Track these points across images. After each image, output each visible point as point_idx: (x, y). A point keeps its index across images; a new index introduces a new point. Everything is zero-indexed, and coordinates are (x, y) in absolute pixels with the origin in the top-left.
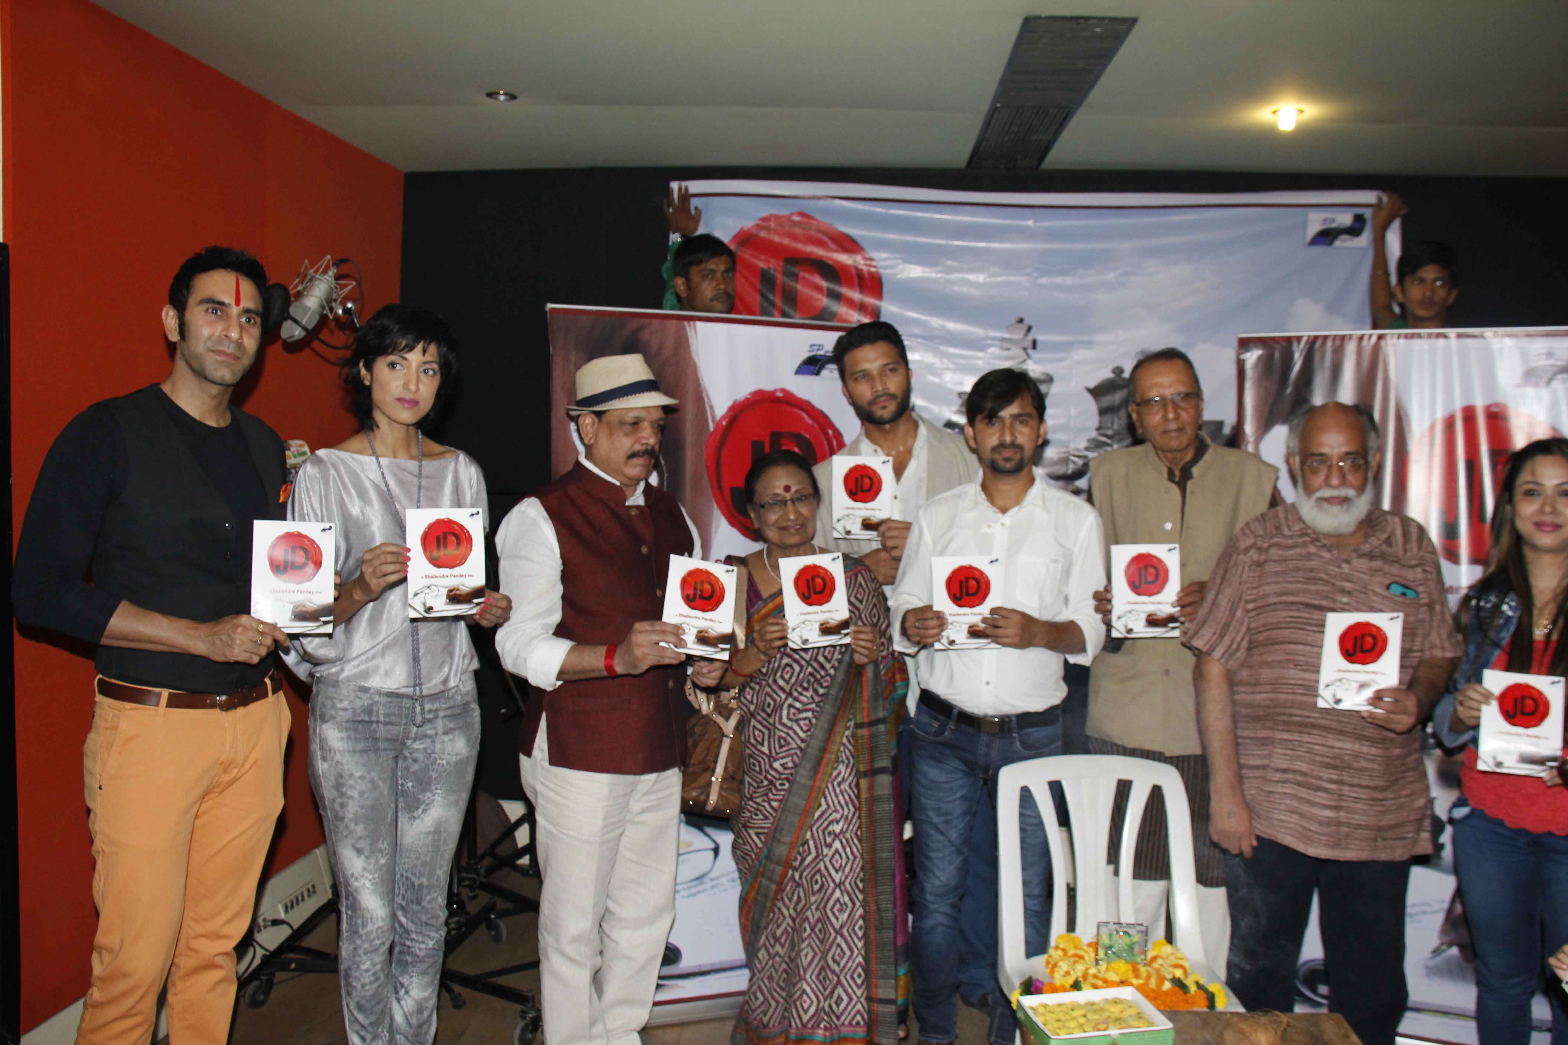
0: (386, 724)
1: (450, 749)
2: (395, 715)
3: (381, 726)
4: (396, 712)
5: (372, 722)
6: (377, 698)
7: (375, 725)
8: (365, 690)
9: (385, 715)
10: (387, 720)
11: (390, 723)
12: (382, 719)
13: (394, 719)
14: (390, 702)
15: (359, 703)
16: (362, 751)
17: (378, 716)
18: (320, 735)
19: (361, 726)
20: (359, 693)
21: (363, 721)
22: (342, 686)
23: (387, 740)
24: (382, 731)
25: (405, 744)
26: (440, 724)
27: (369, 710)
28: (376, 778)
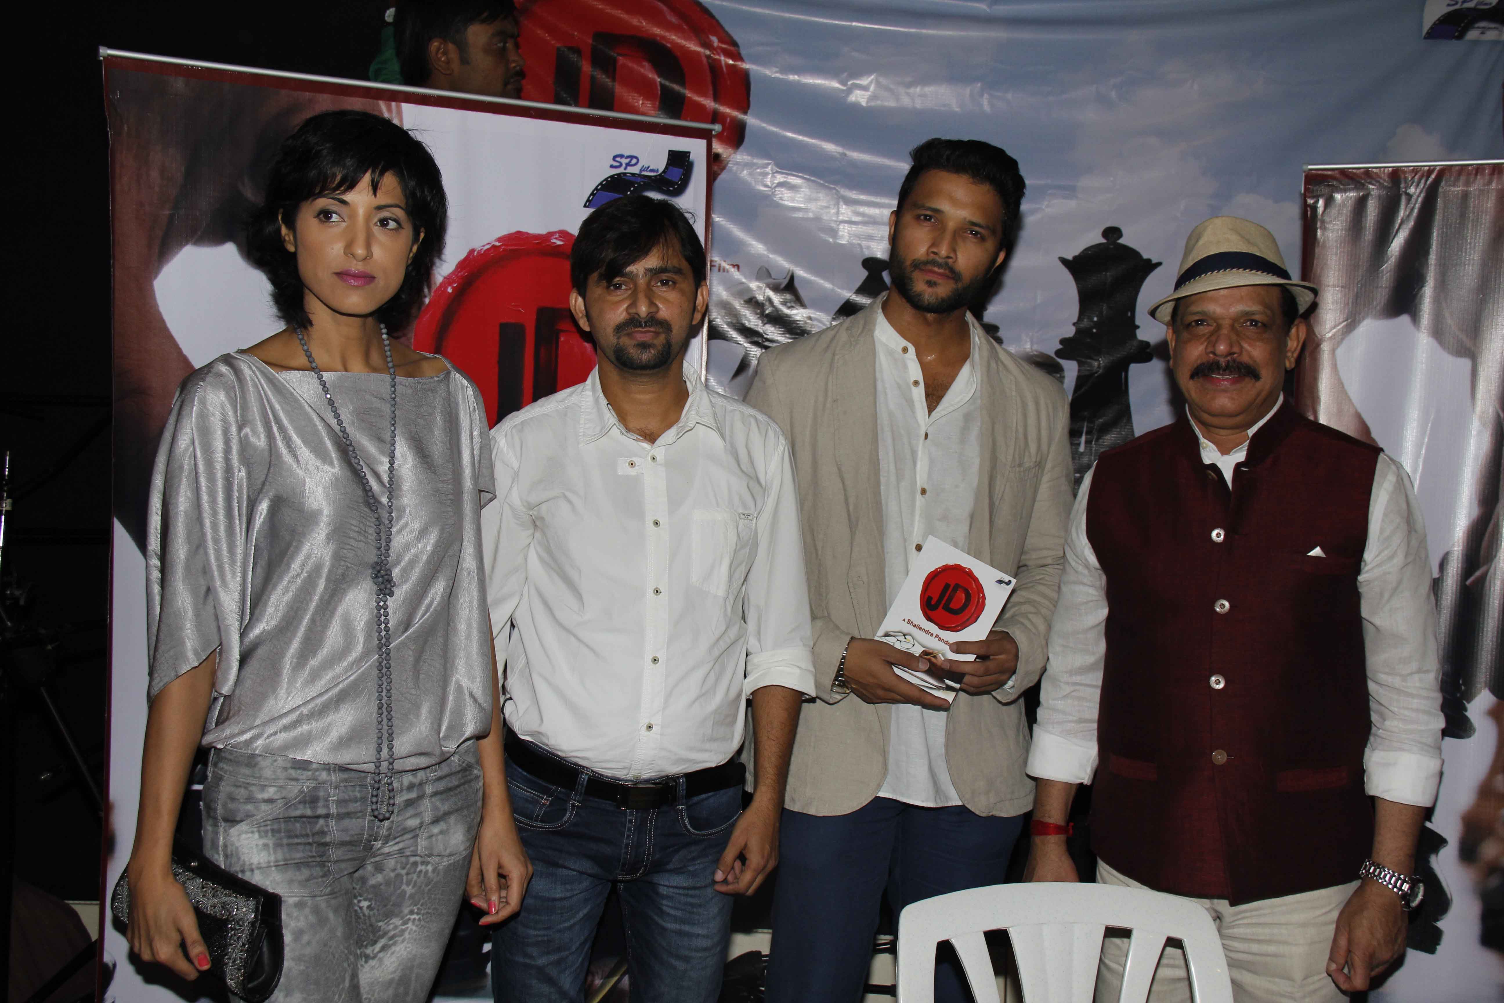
0: (340, 817)
1: (441, 847)
2: (355, 800)
3: (332, 823)
4: (358, 795)
5: (318, 817)
6: (324, 776)
7: (321, 822)
8: (303, 765)
9: (340, 802)
10: (343, 810)
11: (348, 815)
12: (334, 810)
13: (352, 807)
14: (346, 780)
15: (294, 789)
16: (299, 865)
17: (328, 807)
18: (225, 846)
19: (298, 825)
20: (293, 773)
21: (302, 817)
22: (263, 763)
23: (343, 844)
24: (335, 831)
25: (372, 847)
26: (427, 809)
27: (312, 800)
28: (323, 905)
